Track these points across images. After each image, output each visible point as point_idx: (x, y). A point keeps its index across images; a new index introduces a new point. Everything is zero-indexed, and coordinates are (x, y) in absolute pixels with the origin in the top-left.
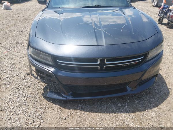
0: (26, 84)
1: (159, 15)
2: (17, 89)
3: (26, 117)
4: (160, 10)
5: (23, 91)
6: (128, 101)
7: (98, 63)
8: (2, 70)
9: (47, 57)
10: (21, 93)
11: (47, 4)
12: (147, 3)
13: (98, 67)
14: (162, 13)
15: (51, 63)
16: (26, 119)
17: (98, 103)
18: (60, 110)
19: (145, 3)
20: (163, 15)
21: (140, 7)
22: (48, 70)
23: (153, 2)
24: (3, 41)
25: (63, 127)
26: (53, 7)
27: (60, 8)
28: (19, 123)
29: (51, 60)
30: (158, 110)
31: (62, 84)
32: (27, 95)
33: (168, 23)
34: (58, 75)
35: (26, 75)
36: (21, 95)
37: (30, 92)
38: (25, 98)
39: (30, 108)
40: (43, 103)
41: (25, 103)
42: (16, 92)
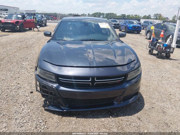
0: (29, 100)
1: (149, 47)
2: (22, 103)
3: (30, 124)
4: (150, 43)
5: (27, 105)
6: (115, 114)
7: (90, 80)
8: (8, 89)
9: (51, 76)
10: (26, 106)
11: (51, 36)
12: (142, 35)
13: (90, 84)
14: (152, 45)
15: (54, 81)
16: (30, 126)
17: (90, 115)
18: (58, 120)
19: (140, 36)
20: (152, 47)
21: (134, 39)
22: (52, 86)
23: (146, 35)
24: (8, 65)
25: (61, 131)
26: (57, 39)
27: (62, 40)
28: (24, 128)
29: (55, 78)
30: (139, 121)
31: (62, 97)
32: (30, 108)
33: (157, 54)
34: (59, 90)
35: (30, 93)
36: (26, 108)
37: (34, 106)
38: (29, 111)
39: (34, 118)
40: (44, 114)
41: (29, 114)
42: (21, 106)
